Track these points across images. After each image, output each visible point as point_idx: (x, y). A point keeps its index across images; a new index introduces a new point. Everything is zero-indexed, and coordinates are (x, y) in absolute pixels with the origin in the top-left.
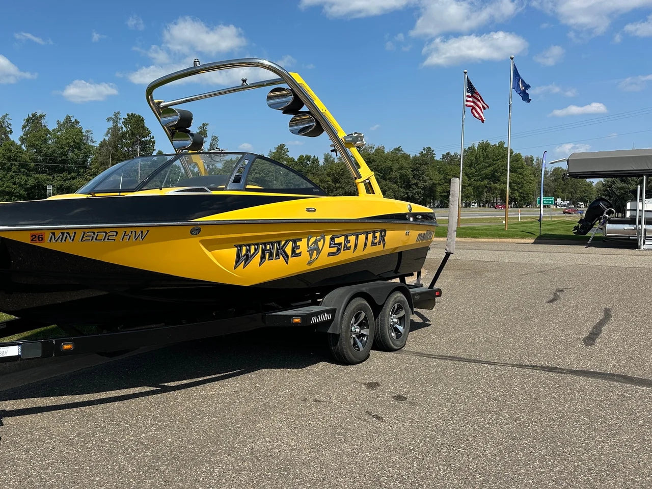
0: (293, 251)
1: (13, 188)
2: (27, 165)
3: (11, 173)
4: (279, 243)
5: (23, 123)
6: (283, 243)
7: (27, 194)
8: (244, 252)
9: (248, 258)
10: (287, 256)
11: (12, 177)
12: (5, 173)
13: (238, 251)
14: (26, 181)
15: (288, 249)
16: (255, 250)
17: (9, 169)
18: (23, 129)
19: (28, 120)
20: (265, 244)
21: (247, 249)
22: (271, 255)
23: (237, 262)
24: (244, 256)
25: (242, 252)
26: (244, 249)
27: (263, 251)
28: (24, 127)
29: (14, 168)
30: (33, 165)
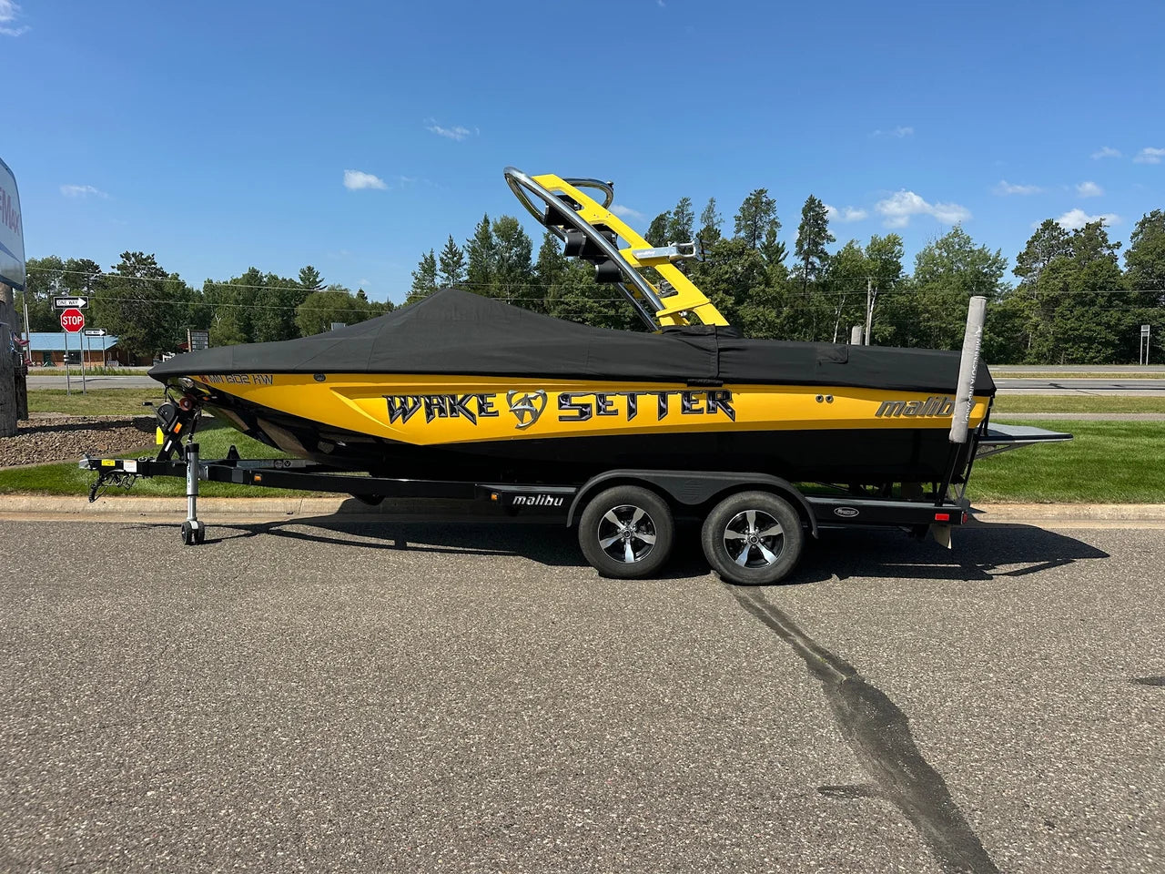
0: (481, 409)
1: (1095, 331)
2: (1124, 294)
3: (1096, 309)
4: (454, 397)
5: (1134, 229)
6: (460, 397)
7: (1119, 340)
8: (398, 404)
9: (406, 413)
10: (473, 415)
11: (1097, 314)
12: (1087, 308)
13: (389, 403)
14: (1119, 320)
15: (472, 405)
16: (415, 403)
17: (1092, 303)
18: (1132, 238)
19: (1142, 224)
20: (429, 397)
21: (401, 401)
22: (442, 411)
23: (391, 415)
24: (399, 409)
25: (394, 404)
26: (397, 400)
27: (428, 406)
28: (1135, 235)
29: (1101, 301)
30: (1134, 294)
